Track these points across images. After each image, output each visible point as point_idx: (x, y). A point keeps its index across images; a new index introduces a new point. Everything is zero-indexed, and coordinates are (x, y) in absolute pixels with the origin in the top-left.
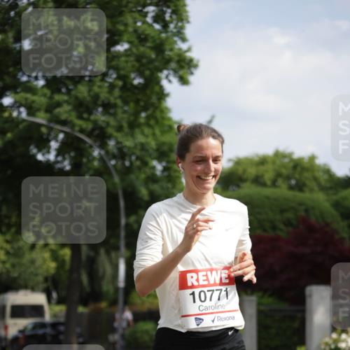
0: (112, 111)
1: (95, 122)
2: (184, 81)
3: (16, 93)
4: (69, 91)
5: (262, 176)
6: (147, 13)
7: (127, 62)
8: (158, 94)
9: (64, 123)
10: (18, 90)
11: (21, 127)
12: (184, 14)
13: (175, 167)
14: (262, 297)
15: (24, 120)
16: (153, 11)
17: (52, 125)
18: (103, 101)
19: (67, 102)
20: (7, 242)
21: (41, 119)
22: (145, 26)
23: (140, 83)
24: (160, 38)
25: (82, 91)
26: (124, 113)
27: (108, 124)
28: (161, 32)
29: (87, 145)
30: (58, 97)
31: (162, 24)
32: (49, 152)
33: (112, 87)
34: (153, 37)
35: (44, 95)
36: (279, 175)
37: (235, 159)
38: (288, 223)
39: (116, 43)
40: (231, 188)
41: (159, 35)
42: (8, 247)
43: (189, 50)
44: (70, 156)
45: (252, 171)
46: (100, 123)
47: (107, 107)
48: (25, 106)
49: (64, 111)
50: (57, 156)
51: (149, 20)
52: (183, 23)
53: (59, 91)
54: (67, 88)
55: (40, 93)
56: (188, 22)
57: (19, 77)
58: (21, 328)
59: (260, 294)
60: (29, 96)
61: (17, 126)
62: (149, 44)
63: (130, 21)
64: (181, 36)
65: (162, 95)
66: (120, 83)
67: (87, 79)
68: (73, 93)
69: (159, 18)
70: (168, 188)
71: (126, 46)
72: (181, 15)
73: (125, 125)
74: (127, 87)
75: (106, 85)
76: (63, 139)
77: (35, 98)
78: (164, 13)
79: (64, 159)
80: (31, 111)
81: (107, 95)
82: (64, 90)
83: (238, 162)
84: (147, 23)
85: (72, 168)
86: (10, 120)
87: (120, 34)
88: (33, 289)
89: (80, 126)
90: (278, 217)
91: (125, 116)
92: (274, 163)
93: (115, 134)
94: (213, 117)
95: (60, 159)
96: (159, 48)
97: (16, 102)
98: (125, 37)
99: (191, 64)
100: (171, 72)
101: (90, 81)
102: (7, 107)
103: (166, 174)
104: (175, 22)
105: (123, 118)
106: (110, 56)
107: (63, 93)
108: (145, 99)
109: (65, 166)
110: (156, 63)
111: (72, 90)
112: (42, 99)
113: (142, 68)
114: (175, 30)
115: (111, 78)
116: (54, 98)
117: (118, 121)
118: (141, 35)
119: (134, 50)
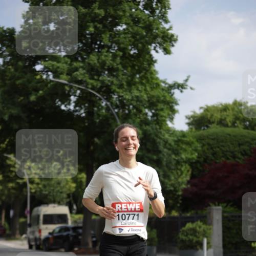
0: (115, 74)
1: (103, 82)
2: (167, 52)
3: (45, 61)
4: (83, 60)
5: (225, 119)
6: (139, 2)
7: (125, 38)
8: (148, 60)
9: (80, 82)
10: (47, 59)
11: (49, 85)
12: (167, 3)
13: (162, 113)
15: (51, 81)
16: (144, 1)
17: (71, 84)
18: (109, 66)
19: (82, 67)
21: (63, 80)
22: (138, 12)
23: (135, 53)
24: (149, 21)
25: (93, 59)
26: (124, 75)
27: (112, 82)
28: (150, 16)
29: (98, 98)
30: (75, 64)
31: (150, 10)
32: (69, 104)
33: (115, 56)
34: (143, 20)
35: (66, 63)
36: (237, 118)
37: (206, 107)
38: (244, 153)
39: (118, 24)
40: (203, 128)
41: (148, 18)
43: (171, 28)
44: (85, 106)
45: (218, 116)
46: (107, 82)
47: (111, 70)
48: (51, 71)
49: (80, 74)
50: (75, 107)
51: (141, 7)
52: (165, 10)
53: (76, 60)
54: (82, 58)
55: (63, 61)
56: (169, 8)
58: (51, 231)
59: (225, 205)
60: (55, 63)
61: (46, 86)
62: (141, 25)
63: (127, 8)
64: (164, 18)
65: (152, 62)
67: (97, 50)
68: (87, 61)
69: (148, 6)
70: (156, 129)
71: (124, 27)
72: (164, 3)
73: (125, 83)
74: (126, 56)
75: (111, 55)
76: (80, 94)
77: (59, 65)
78: (152, 2)
79: (82, 108)
80: (57, 74)
81: (111, 62)
82: (80, 59)
83: (207, 110)
84: (140, 10)
85: (86, 115)
86: (41, 81)
87: (120, 18)
88: (59, 203)
89: (92, 84)
90: (237, 149)
91: (124, 77)
92: (233, 109)
93: (117, 90)
94: (189, 77)
95: (77, 108)
96: (149, 27)
97: (45, 67)
98: (124, 20)
99: (173, 39)
100: (158, 45)
101: (99, 52)
102: (39, 71)
103: (155, 118)
104: (160, 9)
105: (123, 79)
106: (113, 33)
107: (80, 61)
108: (139, 64)
109: (82, 114)
110: (147, 39)
111: (85, 58)
112: (64, 65)
113: (136, 42)
114: (160, 15)
115: (114, 50)
116: (73, 64)
117: (119, 80)
118: (135, 18)
119: (130, 29)
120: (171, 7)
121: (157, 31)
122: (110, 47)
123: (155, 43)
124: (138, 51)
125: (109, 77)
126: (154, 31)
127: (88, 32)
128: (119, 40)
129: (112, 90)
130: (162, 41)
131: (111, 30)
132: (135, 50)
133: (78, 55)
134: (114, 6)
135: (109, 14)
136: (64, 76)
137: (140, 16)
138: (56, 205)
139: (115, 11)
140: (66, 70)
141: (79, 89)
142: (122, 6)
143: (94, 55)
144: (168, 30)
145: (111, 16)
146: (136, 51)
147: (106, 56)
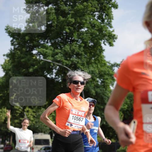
0: (80, 57)
1: (72, 61)
2: (111, 45)
3: (39, 48)
4: (61, 48)
6: (95, 15)
7: (87, 36)
8: (100, 50)
9: (59, 62)
10: (40, 47)
12: (111, 16)
13: (107, 81)
15: (42, 60)
16: (98, 14)
17: (54, 62)
18: (76, 52)
19: (60, 53)
20: (34, 112)
21: (49, 60)
22: (95, 21)
23: (92, 45)
24: (101, 26)
25: (67, 48)
26: (85, 58)
27: (78, 62)
28: (101, 23)
31: (102, 20)
32: (52, 74)
33: (80, 46)
34: (97, 25)
35: (51, 50)
39: (82, 28)
41: (100, 24)
42: (34, 114)
43: (113, 31)
44: (61, 76)
46: (74, 61)
47: (78, 55)
48: (42, 55)
49: (59, 57)
50: (56, 76)
51: (96, 18)
52: (111, 20)
53: (57, 48)
54: (61, 47)
55: (49, 49)
56: (113, 19)
57: (40, 41)
60: (44, 50)
61: (40, 63)
62: (96, 28)
63: (88, 18)
64: (110, 25)
65: (102, 50)
66: (83, 45)
67: (69, 43)
68: (63, 48)
69: (100, 17)
70: (103, 90)
71: (86, 29)
72: (110, 16)
73: (85, 63)
74: (86, 47)
75: (78, 46)
76: (58, 68)
77: (47, 51)
78: (103, 15)
79: (59, 77)
80: (45, 56)
81: (78, 50)
82: (59, 48)
84: (96, 19)
85: (62, 81)
86: (36, 60)
87: (84, 24)
88: (45, 133)
89: (66, 63)
91: (85, 59)
93: (81, 67)
95: (57, 77)
96: (100, 30)
97: (39, 52)
98: (86, 25)
99: (114, 37)
100: (106, 40)
101: (70, 43)
102: (35, 54)
103: (103, 84)
104: (107, 19)
105: (84, 60)
106: (79, 33)
107: (59, 49)
108: (94, 52)
109: (59, 80)
110: (99, 37)
111: (62, 47)
112: (50, 51)
113: (93, 39)
114: (107, 23)
115: (79, 43)
116: (55, 51)
117: (82, 61)
118: (93, 24)
119: (90, 31)
122: (77, 41)
123: (104, 40)
124: (94, 44)
125: (76, 58)
126: (104, 32)
127: (64, 32)
128: (83, 37)
129: (77, 67)
130: (108, 38)
131: (78, 31)
132: (92, 43)
133: (58, 46)
134: (80, 17)
135: (77, 21)
136: (50, 58)
137: (95, 23)
138: (43, 134)
139: (81, 20)
140: (51, 54)
141: (58, 65)
142: (85, 17)
143: (67, 45)
144: (112, 32)
145: (78, 23)
146: (92, 44)
147: (75, 46)
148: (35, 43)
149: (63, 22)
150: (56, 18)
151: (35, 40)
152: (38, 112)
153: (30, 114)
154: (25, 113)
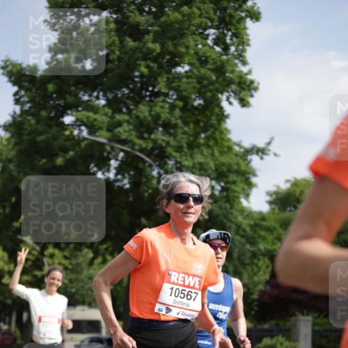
0: (172, 131)
1: (155, 141)
2: (244, 103)
3: (78, 111)
4: (129, 112)
6: (208, 35)
7: (188, 83)
8: (218, 115)
9: (124, 142)
10: (80, 109)
11: (83, 144)
12: (245, 37)
13: (234, 187)
14: (318, 317)
15: (85, 139)
16: (214, 34)
17: (112, 144)
18: (164, 121)
19: (128, 121)
20: (66, 258)
21: (102, 137)
22: (206, 48)
23: (200, 104)
24: (221, 61)
25: (143, 110)
26: (184, 132)
27: (168, 143)
28: (222, 55)
29: (147, 164)
30: (118, 117)
31: (223, 47)
32: (108, 171)
33: (173, 107)
34: (213, 59)
35: (106, 115)
37: (293, 180)
39: (177, 64)
40: (288, 209)
41: (220, 57)
42: (66, 262)
43: (250, 72)
44: (129, 175)
46: (160, 142)
47: (168, 126)
48: (85, 125)
49: (124, 131)
50: (116, 175)
51: (210, 42)
52: (243, 46)
53: (120, 111)
54: (128, 108)
55: (102, 112)
56: (248, 45)
57: (80, 96)
58: (78, 343)
59: (316, 315)
60: (91, 114)
61: (80, 145)
62: (209, 66)
63: (192, 43)
64: (241, 58)
65: (222, 117)
66: (180, 104)
67: (148, 99)
68: (134, 112)
69: (219, 41)
70: (226, 208)
71: (187, 68)
72: (243, 38)
73: (185, 145)
74: (187, 108)
75: (167, 106)
76: (123, 158)
77: (97, 117)
78: (225, 35)
79: (124, 178)
80: (92, 129)
81: (168, 115)
82: (124, 110)
83: (296, 184)
84: (209, 45)
85: (131, 186)
86: (71, 137)
87: (181, 56)
88: (90, 305)
89: (140, 145)
91: (184, 136)
93: (174, 154)
94: (272, 139)
95: (119, 177)
96: (220, 70)
97: (77, 120)
98: (187, 59)
99: (252, 86)
100: (232, 94)
101: (151, 101)
102: (68, 125)
103: (225, 194)
104: (236, 45)
105: (182, 138)
106: (171, 77)
107: (124, 113)
108: (205, 120)
109: (125, 185)
110: (217, 85)
111: (132, 109)
112: (104, 117)
113: (203, 90)
114: (236, 53)
115: (171, 99)
116: (115, 117)
117: (178, 141)
118: (202, 57)
119: (195, 71)
120: (251, 43)
121: (231, 75)
122: (166, 95)
123: (228, 92)
124: (205, 101)
125: (163, 135)
126: (227, 75)
127: (137, 74)
128: (179, 86)
129: (166, 154)
130: (237, 88)
131: (169, 72)
132: (200, 99)
133: (122, 105)
134: (173, 39)
135: (167, 50)
136: (104, 133)
137: (208, 54)
138: (86, 308)
139: (175, 46)
140: (106, 124)
141: (122, 150)
142: (184, 40)
143: (144, 105)
144: (246, 74)
145: (170, 53)
146: (201, 102)
147: (162, 107)
148: (70, 99)
149: (134, 50)
150: (117, 42)
151: (70, 93)
152: (76, 257)
153: (56, 261)
154: (46, 260)
